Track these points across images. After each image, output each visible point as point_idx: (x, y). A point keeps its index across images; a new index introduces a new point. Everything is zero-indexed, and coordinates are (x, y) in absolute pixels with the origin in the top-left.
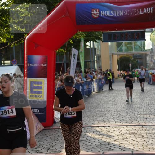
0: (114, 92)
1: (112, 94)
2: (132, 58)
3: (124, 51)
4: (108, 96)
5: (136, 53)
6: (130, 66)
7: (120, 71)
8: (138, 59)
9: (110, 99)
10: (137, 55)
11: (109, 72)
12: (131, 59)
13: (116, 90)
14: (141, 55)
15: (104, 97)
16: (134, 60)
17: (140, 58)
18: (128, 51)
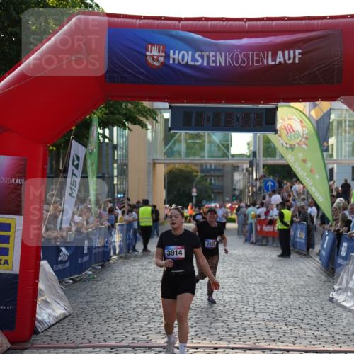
2: (199, 175)
5: (209, 161)
6: (194, 193)
8: (211, 176)
10: (211, 166)
12: (196, 176)
14: (221, 167)
16: (204, 178)
17: (219, 174)
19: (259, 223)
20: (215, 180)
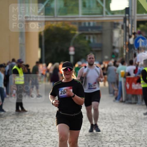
0: (29, 118)
1: (25, 122)
2: (77, 33)
3: (56, 13)
4: (13, 127)
5: (86, 19)
6: (72, 51)
7: (44, 65)
8: (92, 34)
9: (17, 137)
10: (89, 23)
11: (15, 67)
12: (74, 34)
13: (34, 114)
14: (100, 25)
15: (2, 129)
16: (82, 36)
17: (97, 32)
18: (66, 14)
19: (129, 82)
20: (94, 38)
